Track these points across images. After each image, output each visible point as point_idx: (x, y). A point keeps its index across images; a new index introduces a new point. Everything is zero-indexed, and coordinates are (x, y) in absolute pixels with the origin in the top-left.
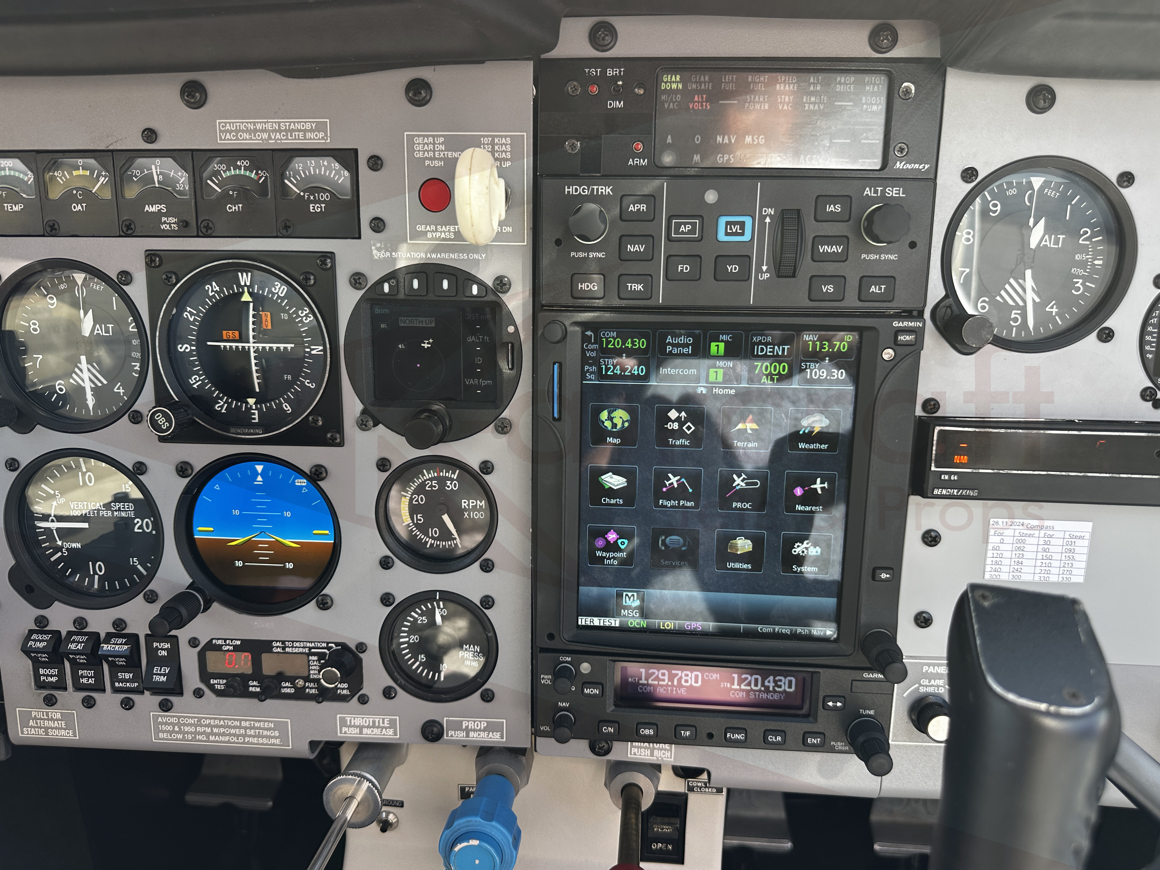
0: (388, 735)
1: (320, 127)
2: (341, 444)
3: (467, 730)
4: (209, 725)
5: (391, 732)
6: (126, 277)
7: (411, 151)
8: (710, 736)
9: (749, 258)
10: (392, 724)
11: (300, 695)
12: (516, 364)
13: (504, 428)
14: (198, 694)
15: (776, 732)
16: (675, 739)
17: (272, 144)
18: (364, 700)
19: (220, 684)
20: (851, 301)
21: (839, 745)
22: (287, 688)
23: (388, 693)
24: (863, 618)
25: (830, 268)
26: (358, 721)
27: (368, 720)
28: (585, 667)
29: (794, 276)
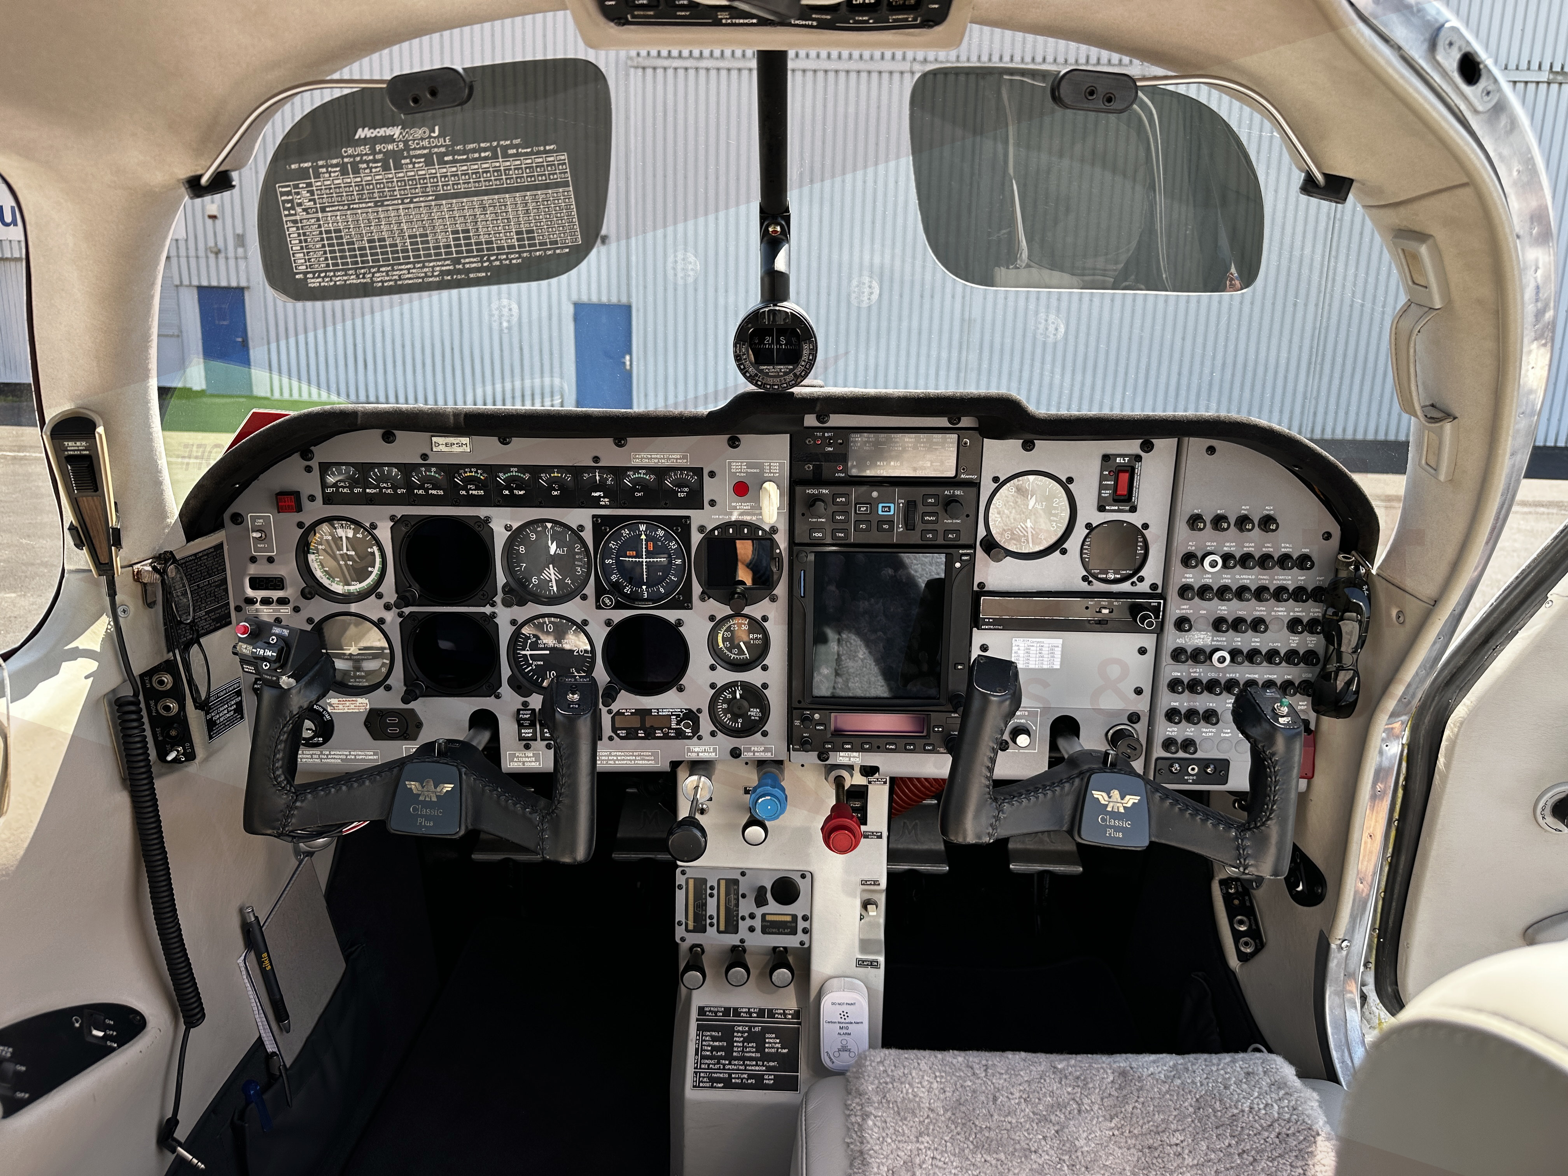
0: (711, 756)
1: (685, 457)
2: (691, 609)
3: (754, 752)
4: (616, 756)
5: (714, 754)
6: (581, 528)
7: (730, 468)
8: (879, 747)
9: (893, 522)
10: (715, 750)
11: (666, 737)
12: (780, 569)
13: (774, 599)
14: (611, 738)
15: (910, 744)
16: (862, 750)
17: (659, 465)
18: (700, 738)
19: (622, 733)
20: (941, 541)
21: (942, 750)
22: (659, 734)
23: (713, 734)
24: (950, 687)
25: (930, 527)
26: (697, 749)
27: (703, 748)
28: (817, 716)
29: (914, 530)
